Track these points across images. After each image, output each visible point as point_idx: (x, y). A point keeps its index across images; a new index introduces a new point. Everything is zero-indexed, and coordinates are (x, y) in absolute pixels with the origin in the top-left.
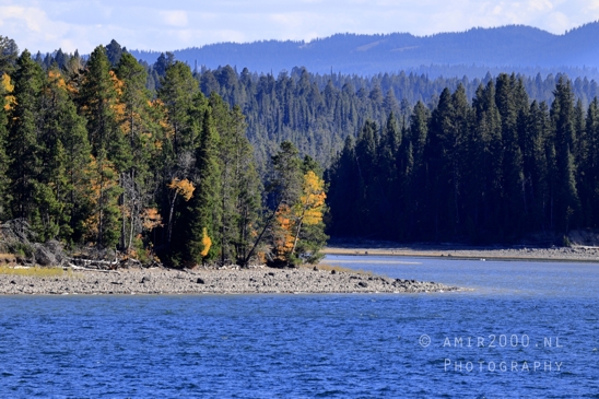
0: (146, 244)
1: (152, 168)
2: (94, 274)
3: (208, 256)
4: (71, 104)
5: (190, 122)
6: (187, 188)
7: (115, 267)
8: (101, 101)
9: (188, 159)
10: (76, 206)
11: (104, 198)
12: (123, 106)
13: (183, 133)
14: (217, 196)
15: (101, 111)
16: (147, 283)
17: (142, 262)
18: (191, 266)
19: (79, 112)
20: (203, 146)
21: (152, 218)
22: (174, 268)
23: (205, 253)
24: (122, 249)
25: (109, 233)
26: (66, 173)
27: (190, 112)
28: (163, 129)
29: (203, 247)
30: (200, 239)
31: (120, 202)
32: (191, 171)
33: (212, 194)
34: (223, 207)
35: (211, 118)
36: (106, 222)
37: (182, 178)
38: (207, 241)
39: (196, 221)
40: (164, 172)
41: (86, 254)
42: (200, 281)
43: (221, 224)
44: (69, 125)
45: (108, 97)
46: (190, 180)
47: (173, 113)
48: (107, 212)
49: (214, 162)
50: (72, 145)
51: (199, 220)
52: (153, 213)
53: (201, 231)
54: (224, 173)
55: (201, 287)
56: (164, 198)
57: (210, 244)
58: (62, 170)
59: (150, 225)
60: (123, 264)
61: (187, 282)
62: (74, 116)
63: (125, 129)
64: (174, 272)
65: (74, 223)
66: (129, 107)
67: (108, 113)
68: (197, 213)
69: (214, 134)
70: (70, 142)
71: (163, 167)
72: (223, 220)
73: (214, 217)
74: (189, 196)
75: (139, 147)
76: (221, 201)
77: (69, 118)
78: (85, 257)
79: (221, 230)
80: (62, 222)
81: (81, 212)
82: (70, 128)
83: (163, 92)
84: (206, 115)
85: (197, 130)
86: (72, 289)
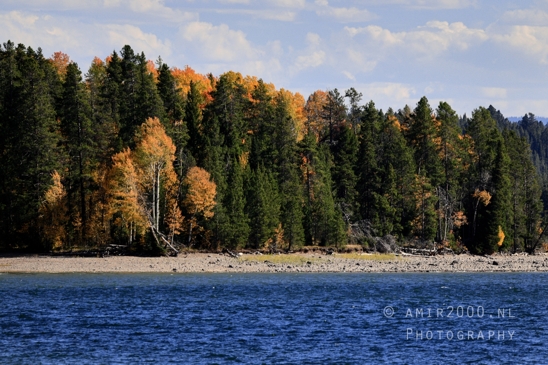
0: (456, 237)
1: (461, 183)
2: (418, 259)
3: (503, 246)
4: (403, 139)
5: (489, 150)
6: (486, 196)
7: (434, 254)
8: (425, 136)
9: (487, 176)
10: (405, 210)
11: (425, 204)
12: (440, 139)
13: (484, 158)
14: (509, 202)
15: (425, 143)
16: (455, 265)
17: (454, 250)
18: (490, 253)
19: (409, 144)
20: (497, 166)
21: (460, 218)
22: (478, 254)
23: (500, 243)
24: (439, 241)
25: (429, 230)
26: (397, 188)
27: (488, 143)
28: (470, 155)
29: (499, 239)
30: (497, 234)
31: (437, 207)
32: (489, 185)
33: (505, 201)
34: (514, 211)
35: (503, 146)
36: (427, 221)
37: (482, 190)
38: (502, 235)
39: (493, 220)
40: (469, 187)
41: (413, 245)
42: (495, 263)
43: (513, 223)
44: (400, 153)
45: (430, 134)
46: (487, 191)
47: (477, 144)
48: (427, 215)
49: (506, 178)
50: (402, 167)
51: (495, 220)
52: (460, 215)
53: (497, 228)
54: (514, 187)
55: (496, 268)
56: (469, 204)
57: (504, 237)
58: (394, 185)
59: (459, 223)
60: (440, 252)
61: (486, 264)
62: (403, 146)
63: (441, 155)
64: (477, 257)
65: (404, 222)
66: (443, 140)
67: (430, 145)
68: (494, 215)
69: (506, 158)
70: (400, 165)
71: (469, 181)
72: (515, 220)
73: (507, 217)
74: (487, 203)
75: (451, 168)
76: (513, 207)
77: (400, 147)
78: (412, 247)
79: (513, 227)
80: (395, 222)
81: (408, 215)
82: (400, 155)
83: (470, 129)
84: (499, 144)
85: (493, 156)
86: (399, 269)
